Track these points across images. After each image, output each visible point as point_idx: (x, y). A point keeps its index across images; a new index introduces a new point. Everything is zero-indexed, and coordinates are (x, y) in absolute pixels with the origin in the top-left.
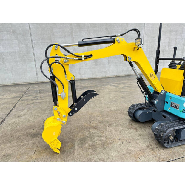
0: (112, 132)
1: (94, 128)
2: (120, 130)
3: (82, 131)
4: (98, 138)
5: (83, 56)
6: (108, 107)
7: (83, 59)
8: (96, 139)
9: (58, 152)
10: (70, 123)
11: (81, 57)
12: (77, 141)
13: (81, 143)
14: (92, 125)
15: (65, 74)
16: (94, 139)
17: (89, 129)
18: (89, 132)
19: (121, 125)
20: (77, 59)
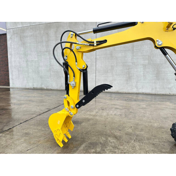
0: (134, 148)
1: (116, 137)
2: (147, 150)
3: (100, 136)
4: (112, 148)
5: (95, 42)
6: (150, 122)
7: (95, 45)
8: (108, 149)
9: (61, 145)
10: (94, 126)
11: (93, 42)
12: (86, 143)
13: (89, 146)
14: (116, 134)
15: (76, 61)
16: (106, 147)
17: (109, 136)
18: (107, 139)
19: (153, 144)
20: (89, 44)
